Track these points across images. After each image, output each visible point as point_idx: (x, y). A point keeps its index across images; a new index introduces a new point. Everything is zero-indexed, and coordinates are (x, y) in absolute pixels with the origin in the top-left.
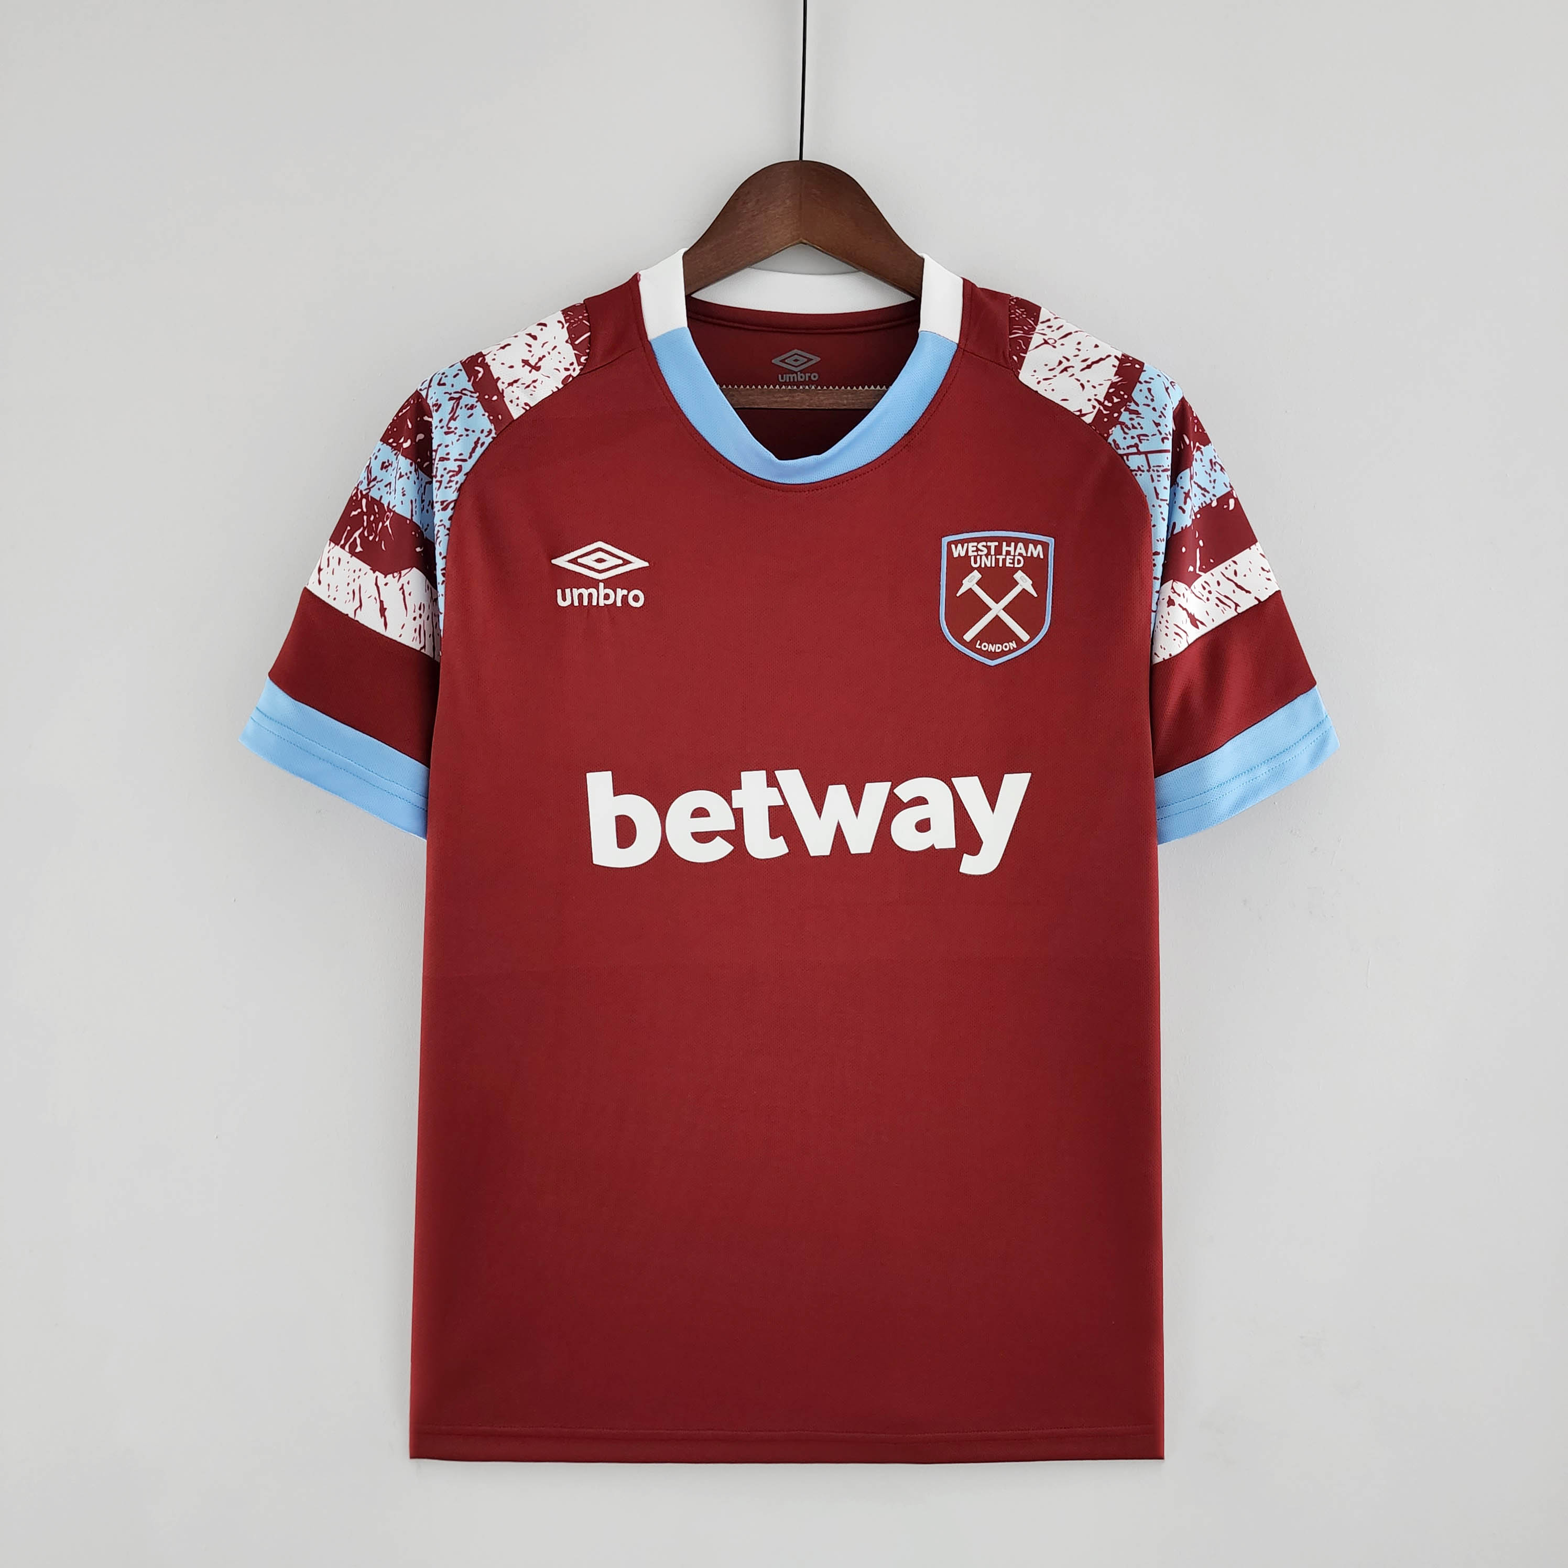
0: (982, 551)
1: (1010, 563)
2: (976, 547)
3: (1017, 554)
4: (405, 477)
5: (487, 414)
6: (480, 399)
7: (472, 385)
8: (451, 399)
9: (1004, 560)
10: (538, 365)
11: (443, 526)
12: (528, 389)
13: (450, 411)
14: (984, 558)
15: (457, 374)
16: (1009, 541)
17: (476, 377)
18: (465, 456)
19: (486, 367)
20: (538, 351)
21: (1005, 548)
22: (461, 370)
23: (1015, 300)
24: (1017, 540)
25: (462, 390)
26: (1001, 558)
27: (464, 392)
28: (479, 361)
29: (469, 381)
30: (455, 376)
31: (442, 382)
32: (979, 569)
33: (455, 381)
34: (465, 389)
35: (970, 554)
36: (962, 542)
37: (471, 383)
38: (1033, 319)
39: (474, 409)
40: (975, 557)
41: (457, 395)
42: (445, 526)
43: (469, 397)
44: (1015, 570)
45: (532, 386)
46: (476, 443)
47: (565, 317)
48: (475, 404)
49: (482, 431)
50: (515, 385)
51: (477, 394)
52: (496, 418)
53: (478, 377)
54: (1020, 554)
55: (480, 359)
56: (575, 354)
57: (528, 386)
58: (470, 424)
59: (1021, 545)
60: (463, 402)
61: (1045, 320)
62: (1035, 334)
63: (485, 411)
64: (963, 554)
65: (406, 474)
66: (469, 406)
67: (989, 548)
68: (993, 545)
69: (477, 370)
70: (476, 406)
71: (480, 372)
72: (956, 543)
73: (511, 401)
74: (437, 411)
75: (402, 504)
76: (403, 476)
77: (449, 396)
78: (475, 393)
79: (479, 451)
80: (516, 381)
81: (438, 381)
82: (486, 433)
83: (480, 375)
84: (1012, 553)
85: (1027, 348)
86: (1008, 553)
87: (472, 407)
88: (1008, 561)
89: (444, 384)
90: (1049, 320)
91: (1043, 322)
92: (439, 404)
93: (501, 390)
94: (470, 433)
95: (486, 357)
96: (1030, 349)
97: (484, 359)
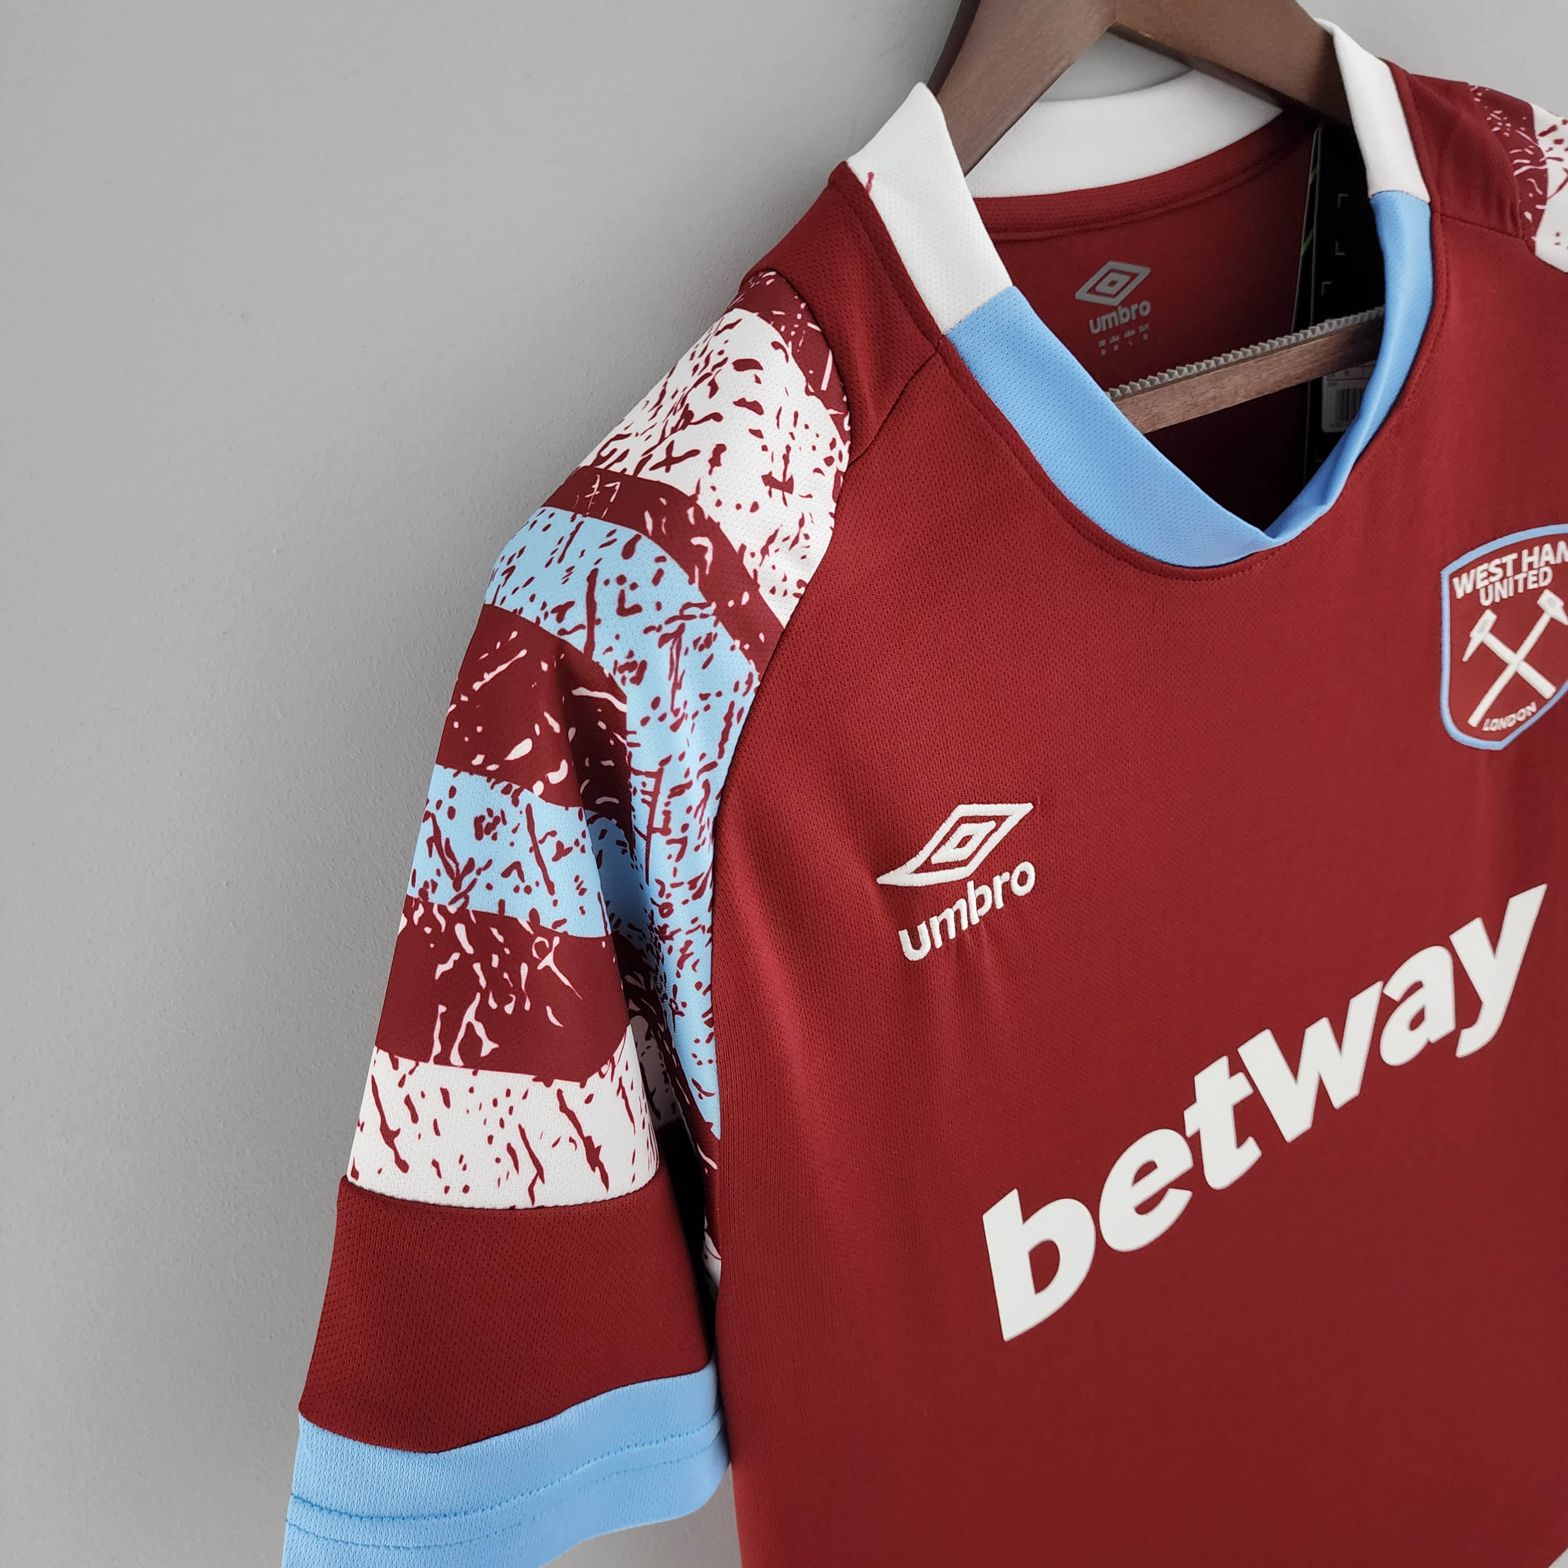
0: (1494, 575)
1: (1534, 582)
2: (1487, 570)
3: (1543, 564)
4: (577, 850)
5: (737, 643)
6: (722, 616)
7: (701, 589)
8: (663, 640)
9: (1526, 580)
10: (788, 477)
11: (700, 930)
12: (796, 546)
13: (668, 672)
14: (1498, 585)
15: (660, 573)
16: (1529, 545)
17: (702, 565)
18: (712, 757)
19: (711, 529)
20: (776, 440)
21: (1526, 559)
22: (660, 559)
23: (1480, 94)
24: (1541, 541)
25: (681, 611)
26: (1520, 577)
27: (687, 612)
28: (692, 520)
29: (691, 582)
30: (656, 580)
31: (628, 605)
32: (1494, 607)
33: (657, 593)
34: (688, 605)
35: (1480, 585)
36: (1467, 569)
37: (696, 585)
38: (1523, 129)
39: (714, 644)
40: (1486, 587)
41: (672, 628)
42: (703, 928)
43: (698, 619)
44: (1539, 592)
45: (802, 537)
46: (728, 718)
47: (778, 329)
48: (714, 631)
49: (736, 689)
50: (772, 548)
51: (714, 605)
52: (754, 642)
53: (706, 562)
54: (1547, 564)
55: (691, 512)
56: (832, 416)
57: (796, 541)
58: (712, 681)
59: (1547, 547)
60: (687, 640)
61: (1545, 129)
62: (1548, 161)
63: (734, 637)
64: (1469, 589)
65: (577, 843)
66: (701, 642)
67: (1503, 566)
68: (1509, 559)
69: (699, 546)
70: (716, 635)
71: (705, 549)
72: (1458, 573)
73: (773, 591)
74: (637, 680)
75: (583, 912)
76: (570, 849)
77: (658, 635)
78: (709, 605)
79: (736, 730)
80: (771, 539)
81: (616, 606)
82: (743, 687)
83: (709, 557)
84: (1536, 566)
85: (1545, 191)
86: (1530, 566)
87: (710, 639)
88: (1531, 579)
89: (637, 609)
90: (1553, 129)
91: (1544, 134)
92: (639, 661)
93: (752, 574)
94: (712, 700)
95: (698, 502)
96: (1549, 194)
97: (699, 512)
